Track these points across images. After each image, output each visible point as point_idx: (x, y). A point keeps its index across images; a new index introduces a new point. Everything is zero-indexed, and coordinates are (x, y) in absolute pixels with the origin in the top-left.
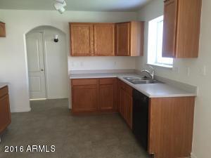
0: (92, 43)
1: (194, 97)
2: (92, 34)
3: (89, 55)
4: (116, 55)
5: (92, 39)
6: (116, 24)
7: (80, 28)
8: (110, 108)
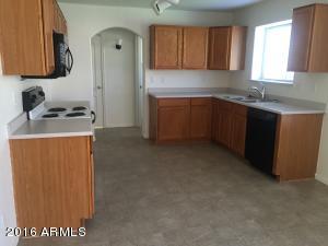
0: (180, 52)
1: (322, 115)
2: (180, 42)
3: (176, 68)
4: (209, 68)
5: (180, 47)
6: (211, 28)
7: (166, 33)
8: (202, 135)
